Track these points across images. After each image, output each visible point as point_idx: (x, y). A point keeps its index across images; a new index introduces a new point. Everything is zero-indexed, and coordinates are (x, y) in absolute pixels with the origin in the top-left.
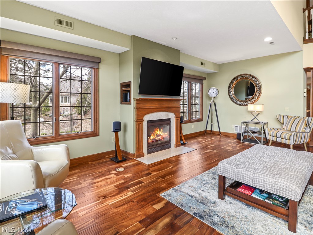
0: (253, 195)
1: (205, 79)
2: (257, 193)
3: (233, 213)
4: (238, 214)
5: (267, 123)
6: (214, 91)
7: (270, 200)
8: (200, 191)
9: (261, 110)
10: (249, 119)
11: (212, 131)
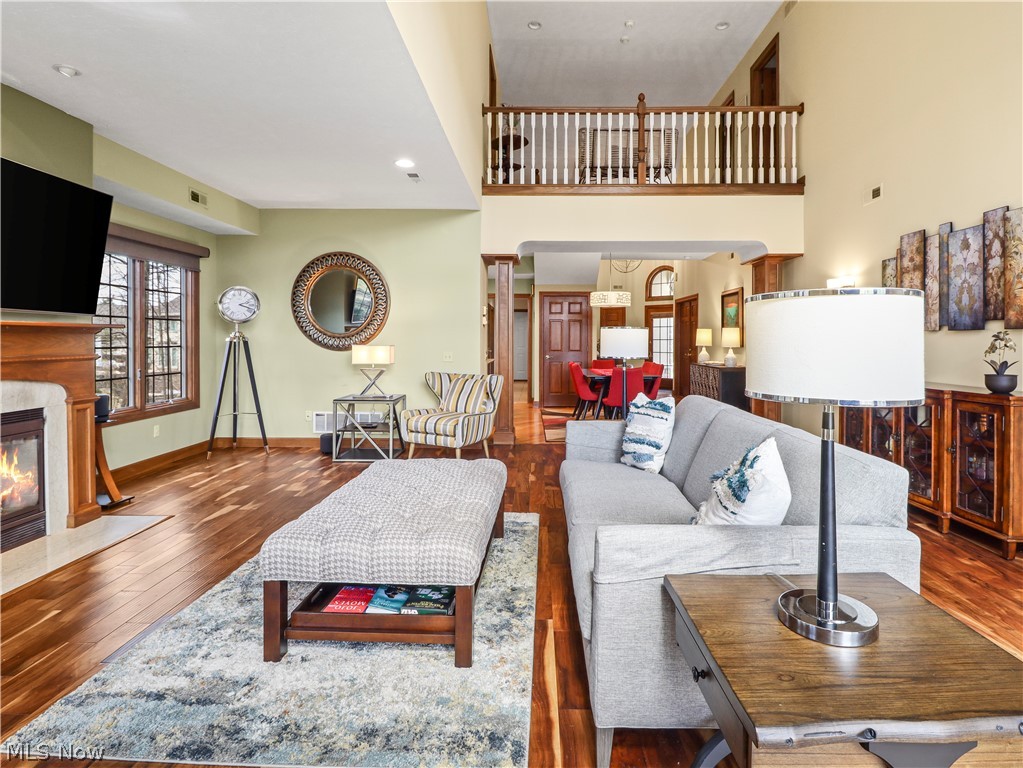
0: (371, 610)
1: (206, 253)
2: (381, 598)
3: (312, 686)
4: (327, 685)
5: (403, 398)
6: (243, 300)
7: (413, 607)
8: (192, 664)
9: (387, 362)
10: (354, 388)
11: (234, 439)
